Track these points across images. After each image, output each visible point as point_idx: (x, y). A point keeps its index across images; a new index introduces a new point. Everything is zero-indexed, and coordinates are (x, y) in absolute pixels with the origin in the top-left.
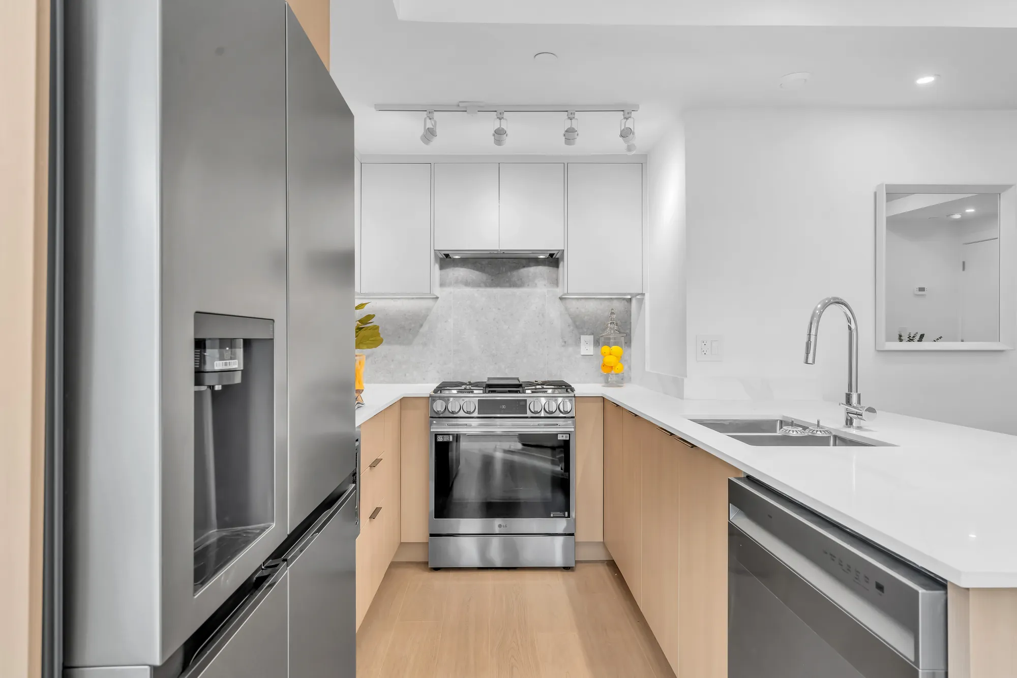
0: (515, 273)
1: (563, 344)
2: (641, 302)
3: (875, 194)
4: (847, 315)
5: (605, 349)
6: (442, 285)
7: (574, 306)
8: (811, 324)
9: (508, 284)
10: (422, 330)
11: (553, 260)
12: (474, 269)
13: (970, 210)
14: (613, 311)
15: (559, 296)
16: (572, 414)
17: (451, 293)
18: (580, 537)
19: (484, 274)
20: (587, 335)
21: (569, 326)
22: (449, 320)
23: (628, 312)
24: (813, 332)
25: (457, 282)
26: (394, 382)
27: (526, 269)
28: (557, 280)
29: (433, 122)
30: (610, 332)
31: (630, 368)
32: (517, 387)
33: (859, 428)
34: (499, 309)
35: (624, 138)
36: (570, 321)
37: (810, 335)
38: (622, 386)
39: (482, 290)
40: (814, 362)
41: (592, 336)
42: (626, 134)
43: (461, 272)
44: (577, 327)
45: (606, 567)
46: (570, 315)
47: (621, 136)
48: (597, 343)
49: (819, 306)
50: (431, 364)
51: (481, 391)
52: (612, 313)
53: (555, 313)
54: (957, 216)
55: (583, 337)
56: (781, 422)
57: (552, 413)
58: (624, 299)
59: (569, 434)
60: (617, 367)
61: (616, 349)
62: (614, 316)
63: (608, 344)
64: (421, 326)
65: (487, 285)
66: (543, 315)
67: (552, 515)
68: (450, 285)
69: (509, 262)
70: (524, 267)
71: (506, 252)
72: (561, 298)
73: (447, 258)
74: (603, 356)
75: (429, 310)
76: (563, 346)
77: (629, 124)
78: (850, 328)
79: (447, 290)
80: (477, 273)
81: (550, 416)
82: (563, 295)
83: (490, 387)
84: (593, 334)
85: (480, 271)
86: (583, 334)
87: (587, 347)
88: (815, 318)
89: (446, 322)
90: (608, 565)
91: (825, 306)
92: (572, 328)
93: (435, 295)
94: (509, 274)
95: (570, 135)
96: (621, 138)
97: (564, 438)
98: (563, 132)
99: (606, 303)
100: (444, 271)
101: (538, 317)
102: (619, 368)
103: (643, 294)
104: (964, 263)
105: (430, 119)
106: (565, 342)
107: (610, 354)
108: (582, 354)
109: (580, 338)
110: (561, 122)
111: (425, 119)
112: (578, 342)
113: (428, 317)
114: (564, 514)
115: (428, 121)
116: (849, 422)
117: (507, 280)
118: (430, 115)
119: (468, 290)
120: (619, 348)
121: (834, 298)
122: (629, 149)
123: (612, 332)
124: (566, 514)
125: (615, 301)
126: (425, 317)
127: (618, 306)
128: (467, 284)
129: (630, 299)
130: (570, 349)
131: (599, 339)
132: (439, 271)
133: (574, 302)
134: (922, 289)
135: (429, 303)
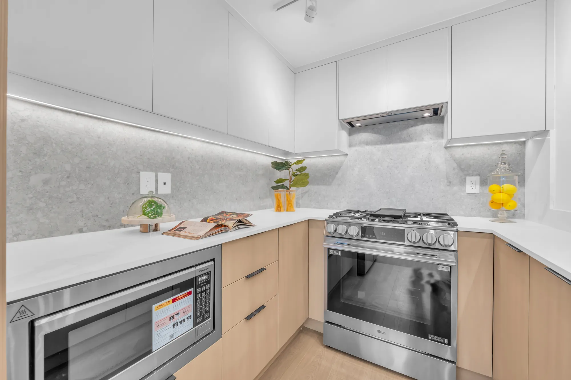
0: (405, 132)
1: (448, 184)
5: (494, 187)
6: (350, 145)
7: (459, 153)
9: (399, 141)
10: (337, 176)
11: (438, 117)
12: (372, 133)
14: (504, 152)
15: (443, 146)
16: (454, 248)
17: (356, 151)
19: (380, 135)
20: (472, 176)
21: (454, 169)
22: (355, 169)
23: (522, 155)
25: (361, 143)
26: (321, 208)
27: (413, 128)
28: (442, 133)
30: (502, 171)
31: (523, 205)
34: (391, 159)
36: (455, 165)
38: (515, 223)
39: (378, 147)
41: (479, 177)
43: (364, 136)
44: (462, 170)
46: (454, 160)
48: (484, 183)
50: (343, 197)
52: (503, 155)
53: (440, 159)
55: (468, 178)
57: (432, 244)
58: (516, 142)
59: (451, 267)
60: (510, 204)
61: (508, 187)
62: (505, 157)
63: (500, 183)
64: (337, 173)
65: (382, 143)
66: (429, 162)
67: (430, 337)
68: (355, 146)
69: (400, 124)
70: (412, 126)
71: (393, 113)
72: (446, 147)
73: (352, 126)
74: (492, 193)
75: (342, 163)
76: (449, 185)
79: (354, 149)
80: (375, 135)
81: (428, 247)
82: (447, 144)
83: (374, 216)
84: (479, 175)
85: (377, 134)
86: (469, 175)
87: (472, 187)
89: (353, 170)
92: (456, 171)
93: (344, 153)
94: (400, 133)
97: (445, 269)
99: (495, 148)
100: (352, 137)
101: (425, 163)
102: (512, 205)
106: (450, 182)
107: (500, 192)
108: (467, 192)
109: (465, 179)
112: (463, 182)
113: (341, 168)
114: (444, 341)
119: (368, 148)
120: (512, 186)
123: (503, 170)
124: (446, 341)
125: (505, 146)
126: (340, 167)
127: (510, 150)
128: (367, 143)
129: (524, 142)
130: (455, 188)
131: (487, 179)
132: (348, 136)
133: (459, 150)
135: (342, 158)
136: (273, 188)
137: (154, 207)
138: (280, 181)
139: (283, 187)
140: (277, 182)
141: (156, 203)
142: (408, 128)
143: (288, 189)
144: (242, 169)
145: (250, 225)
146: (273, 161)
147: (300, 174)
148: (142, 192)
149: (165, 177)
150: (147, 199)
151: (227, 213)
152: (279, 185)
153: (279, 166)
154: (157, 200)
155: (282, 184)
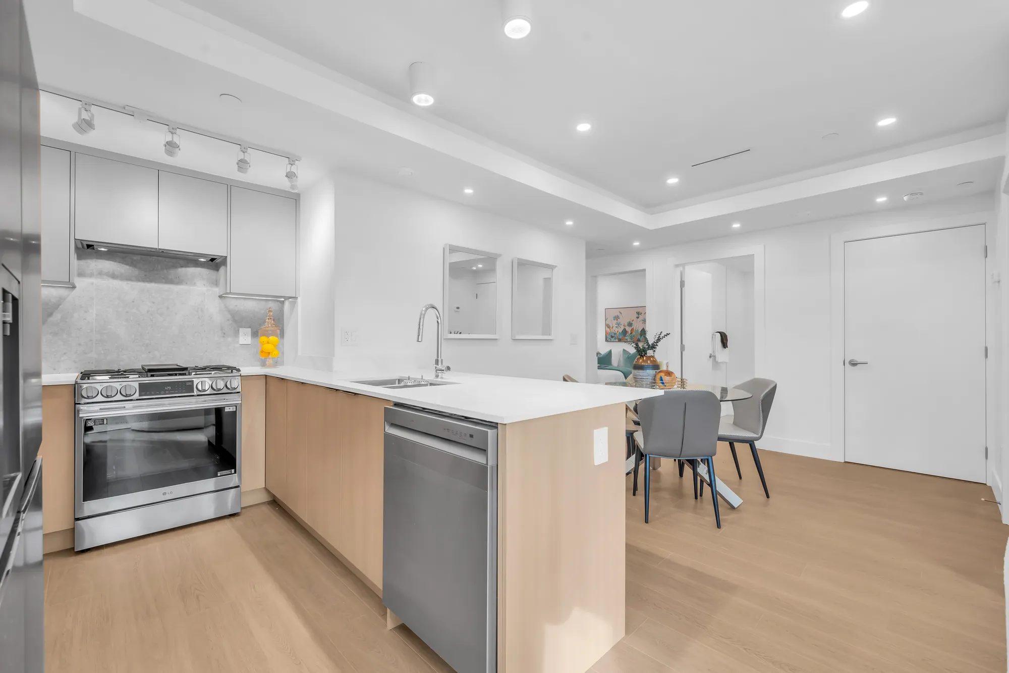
0: (172, 271)
2: (293, 305)
3: (444, 248)
4: (437, 315)
5: (264, 339)
7: (233, 304)
8: (420, 319)
9: (164, 281)
11: (215, 263)
12: (123, 263)
13: (480, 266)
14: (270, 310)
15: (218, 295)
16: (239, 390)
17: (92, 284)
18: (244, 488)
19: (136, 269)
20: (245, 328)
21: (228, 320)
22: (90, 311)
23: (281, 311)
24: (421, 324)
25: (101, 274)
27: (183, 269)
28: (218, 280)
29: (90, 115)
30: (269, 324)
31: (283, 353)
32: (182, 370)
33: (442, 378)
34: (154, 303)
35: (289, 179)
36: (229, 316)
37: (419, 325)
40: (422, 340)
41: (250, 329)
42: (290, 175)
43: (107, 265)
44: (235, 321)
45: (268, 506)
46: (229, 311)
47: (287, 176)
48: (255, 334)
49: (424, 309)
50: (66, 353)
51: (137, 376)
52: (269, 311)
53: (214, 308)
54: (474, 268)
55: (241, 330)
56: (399, 380)
57: (220, 390)
58: (278, 301)
59: (236, 406)
60: (273, 353)
61: (273, 339)
62: (271, 313)
63: (268, 336)
65: (138, 279)
66: (202, 310)
67: (219, 475)
68: (91, 276)
69: (165, 261)
70: (182, 267)
71: (165, 251)
72: (220, 297)
73: (88, 248)
74: (263, 343)
75: (62, 299)
76: (222, 337)
77: (294, 169)
78: (438, 322)
79: (88, 280)
80: (128, 267)
81: (217, 393)
82: (223, 294)
83: (152, 371)
84: (250, 327)
85: (130, 266)
86: (242, 327)
87: (245, 337)
88: (422, 316)
89: (86, 312)
90: (268, 504)
91: (427, 309)
92: (231, 322)
93: (73, 284)
95: (242, 165)
96: (286, 178)
97: (231, 410)
98: (237, 161)
99: (263, 303)
100: (83, 261)
101: (197, 311)
102: (275, 354)
103: (295, 298)
104: (477, 294)
105: (86, 110)
106: (224, 334)
107: (268, 343)
108: (241, 343)
109: (239, 331)
110: (235, 153)
111: (80, 109)
112: (236, 334)
113: (61, 306)
114: (231, 472)
115: (83, 112)
116: (437, 376)
117: (163, 276)
118: (87, 107)
119: (116, 283)
120: (277, 338)
121: (430, 305)
122: (293, 187)
123: (270, 325)
124: (233, 471)
125: (270, 302)
126: (57, 306)
127: (273, 305)
128: (113, 276)
129: (284, 301)
130: (229, 339)
131: (257, 331)
132: (76, 260)
133: (233, 301)
134: (458, 308)
135: (64, 292)
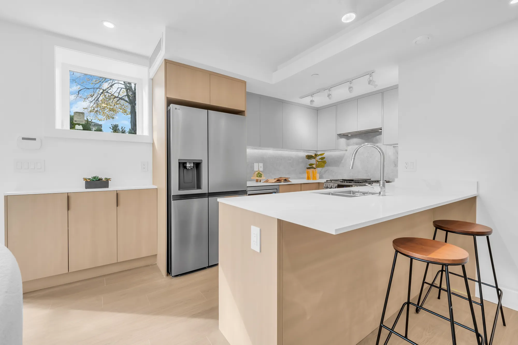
0: (375, 138)
6: (348, 145)
12: (359, 139)
19: (363, 140)
25: (354, 144)
42: (370, 82)
43: (354, 140)
64: (342, 160)
68: (350, 145)
70: (378, 135)
75: (344, 154)
77: (371, 78)
79: (349, 147)
89: (350, 158)
93: (345, 149)
95: (350, 89)
100: (348, 141)
113: (344, 157)
128: (357, 144)
132: (346, 141)
135: (344, 152)
136: (308, 168)
137: (260, 174)
138: (311, 165)
139: (313, 168)
140: (310, 165)
141: (260, 173)
142: (376, 136)
143: (315, 169)
144: (291, 160)
145: (289, 181)
146: (307, 155)
147: (321, 161)
148: (255, 170)
149: (261, 165)
150: (258, 172)
151: (282, 177)
152: (311, 167)
153: (309, 157)
154: (260, 172)
155: (312, 166)
